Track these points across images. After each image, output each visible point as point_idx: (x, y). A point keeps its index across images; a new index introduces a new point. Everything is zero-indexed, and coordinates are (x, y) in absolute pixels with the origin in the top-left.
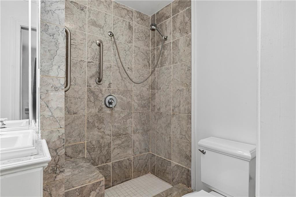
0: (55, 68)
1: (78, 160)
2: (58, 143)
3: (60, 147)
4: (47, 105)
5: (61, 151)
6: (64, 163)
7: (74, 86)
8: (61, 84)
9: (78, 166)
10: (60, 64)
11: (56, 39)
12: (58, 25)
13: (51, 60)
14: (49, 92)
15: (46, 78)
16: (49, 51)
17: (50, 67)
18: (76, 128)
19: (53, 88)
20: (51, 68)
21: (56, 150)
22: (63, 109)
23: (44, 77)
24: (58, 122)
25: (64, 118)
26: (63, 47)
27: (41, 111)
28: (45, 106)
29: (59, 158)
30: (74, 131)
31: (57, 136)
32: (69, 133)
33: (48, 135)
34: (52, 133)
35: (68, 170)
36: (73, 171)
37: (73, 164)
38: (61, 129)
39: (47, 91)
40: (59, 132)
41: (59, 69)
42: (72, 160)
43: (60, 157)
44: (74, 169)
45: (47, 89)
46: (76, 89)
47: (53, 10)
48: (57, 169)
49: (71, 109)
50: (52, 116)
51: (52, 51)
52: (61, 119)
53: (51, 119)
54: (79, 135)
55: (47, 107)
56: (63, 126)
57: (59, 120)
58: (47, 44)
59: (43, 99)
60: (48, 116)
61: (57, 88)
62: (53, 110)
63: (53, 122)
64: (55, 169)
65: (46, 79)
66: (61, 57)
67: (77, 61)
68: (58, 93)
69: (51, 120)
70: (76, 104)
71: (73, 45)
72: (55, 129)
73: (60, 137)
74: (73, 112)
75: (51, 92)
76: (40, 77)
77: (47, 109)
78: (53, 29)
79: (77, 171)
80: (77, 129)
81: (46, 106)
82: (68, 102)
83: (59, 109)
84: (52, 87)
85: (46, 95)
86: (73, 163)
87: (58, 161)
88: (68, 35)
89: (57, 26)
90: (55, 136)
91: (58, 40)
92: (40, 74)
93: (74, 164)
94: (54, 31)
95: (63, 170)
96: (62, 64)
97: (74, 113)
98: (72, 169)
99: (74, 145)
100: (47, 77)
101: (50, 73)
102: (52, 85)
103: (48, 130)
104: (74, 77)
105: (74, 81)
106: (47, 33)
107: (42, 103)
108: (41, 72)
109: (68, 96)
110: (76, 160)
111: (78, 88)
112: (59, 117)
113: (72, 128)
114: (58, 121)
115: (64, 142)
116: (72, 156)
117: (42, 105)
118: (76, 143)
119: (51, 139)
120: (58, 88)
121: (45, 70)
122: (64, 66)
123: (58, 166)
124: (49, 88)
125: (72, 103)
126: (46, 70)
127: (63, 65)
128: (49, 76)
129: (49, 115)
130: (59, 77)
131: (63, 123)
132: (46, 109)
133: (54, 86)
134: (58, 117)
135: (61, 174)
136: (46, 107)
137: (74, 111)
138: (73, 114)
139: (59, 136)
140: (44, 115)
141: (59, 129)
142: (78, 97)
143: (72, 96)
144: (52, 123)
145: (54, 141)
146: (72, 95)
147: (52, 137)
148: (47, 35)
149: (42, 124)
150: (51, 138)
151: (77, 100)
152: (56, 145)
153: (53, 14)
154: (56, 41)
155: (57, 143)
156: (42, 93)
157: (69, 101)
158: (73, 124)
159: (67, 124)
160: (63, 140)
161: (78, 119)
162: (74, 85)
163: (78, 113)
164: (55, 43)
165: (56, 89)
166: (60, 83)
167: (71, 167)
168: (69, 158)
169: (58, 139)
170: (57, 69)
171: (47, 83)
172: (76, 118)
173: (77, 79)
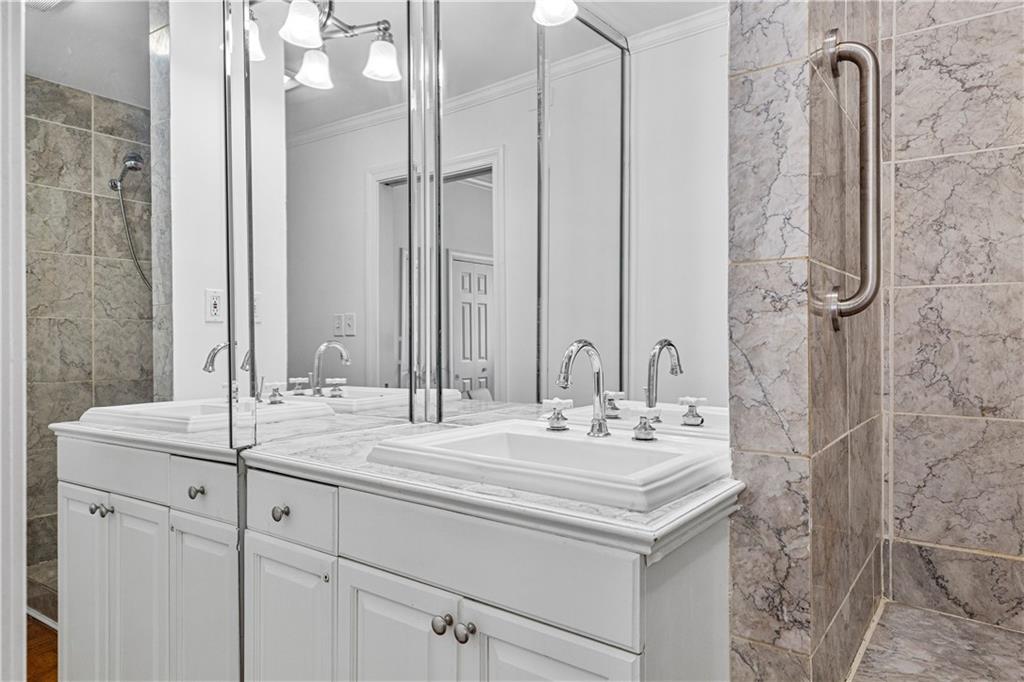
0: (773, 226)
1: (1000, 637)
2: (785, 507)
3: (795, 525)
4: (750, 364)
5: (796, 543)
6: (806, 594)
7: (983, 281)
8: (795, 285)
9: (977, 659)
10: (792, 207)
11: (776, 120)
12: (783, 63)
13: (761, 199)
14: (755, 315)
15: (745, 267)
16: (756, 170)
17: (756, 226)
18: (996, 479)
19: (768, 300)
20: (760, 231)
21: (778, 533)
22: (804, 383)
23: (742, 265)
24: (786, 428)
25: (807, 417)
26: (802, 138)
27: (734, 381)
28: (742, 367)
29: (790, 567)
30: (982, 492)
31: (783, 480)
32: (957, 495)
33: (752, 469)
34: (765, 465)
35: (923, 654)
36: (938, 669)
37: (959, 642)
38: (796, 457)
39: (750, 312)
40: (789, 469)
41: (788, 228)
42: (974, 624)
43: (793, 565)
44: (948, 664)
45: (749, 306)
46: (991, 296)
47: (767, 17)
48: (781, 603)
49: (969, 386)
50: (765, 405)
51: (763, 168)
52: (795, 417)
53: (763, 413)
54: (1012, 518)
55: (749, 370)
56: (804, 449)
57: (788, 421)
58: (748, 145)
59: (738, 341)
60: (753, 403)
61: (780, 299)
62: (770, 381)
63: (768, 425)
64: (777, 600)
65: (747, 271)
66: (794, 179)
67: (1001, 155)
68: (783, 319)
69: (763, 418)
70: (994, 364)
71: (980, 87)
72: (775, 453)
73: (794, 487)
74: (976, 402)
75: (760, 314)
76: (730, 266)
77: (750, 377)
78: (766, 86)
79: (956, 677)
80: (1001, 486)
81: (747, 365)
82: (952, 355)
83: (788, 381)
84: (764, 298)
85: (746, 329)
86: (963, 638)
87: (786, 577)
88: (868, 71)
89: (779, 69)
90: (774, 476)
91: (783, 120)
92: (729, 256)
93: (965, 646)
94: (769, 91)
95: (804, 622)
96: (799, 207)
97: (983, 409)
98: (940, 658)
99: (988, 559)
100: (748, 264)
101: (760, 249)
102: (763, 291)
103: (752, 451)
104: (986, 240)
105: (983, 258)
106: (749, 108)
107: (733, 353)
108: (730, 249)
109: (954, 327)
110: (990, 633)
111: (1008, 288)
112: (790, 410)
113: (976, 479)
114: (786, 426)
115: (806, 511)
116: (975, 606)
117: (735, 360)
118: (993, 551)
119: (761, 487)
120: (785, 300)
121: (743, 240)
122: (805, 211)
123: (785, 594)
124: (754, 301)
125: (972, 361)
126: (748, 237)
127: (802, 209)
128: (756, 261)
129: (755, 400)
130: (790, 259)
131: (802, 434)
132: (747, 377)
133: (772, 294)
134: (784, 410)
135: (795, 629)
136: (745, 368)
137: (985, 397)
138: (979, 410)
139: (789, 483)
140: (739, 398)
141: (788, 457)
142: (1004, 332)
143: (971, 328)
144: (766, 428)
145: (771, 494)
146: (975, 325)
147: (768, 478)
148: (748, 116)
149: (736, 427)
150: (763, 483)
151: (999, 343)
152: (779, 515)
153: (766, 31)
154: (778, 125)
155: (782, 508)
156: (734, 321)
157: (957, 350)
158: (980, 461)
159: (951, 456)
160: (804, 502)
161: (1006, 441)
162: (984, 276)
163: (1007, 410)
164: (772, 135)
165: (778, 305)
166: (791, 280)
167: (939, 651)
168: (961, 610)
169: (787, 494)
170: (781, 230)
171: (748, 285)
172: (993, 431)
173: (1000, 247)
